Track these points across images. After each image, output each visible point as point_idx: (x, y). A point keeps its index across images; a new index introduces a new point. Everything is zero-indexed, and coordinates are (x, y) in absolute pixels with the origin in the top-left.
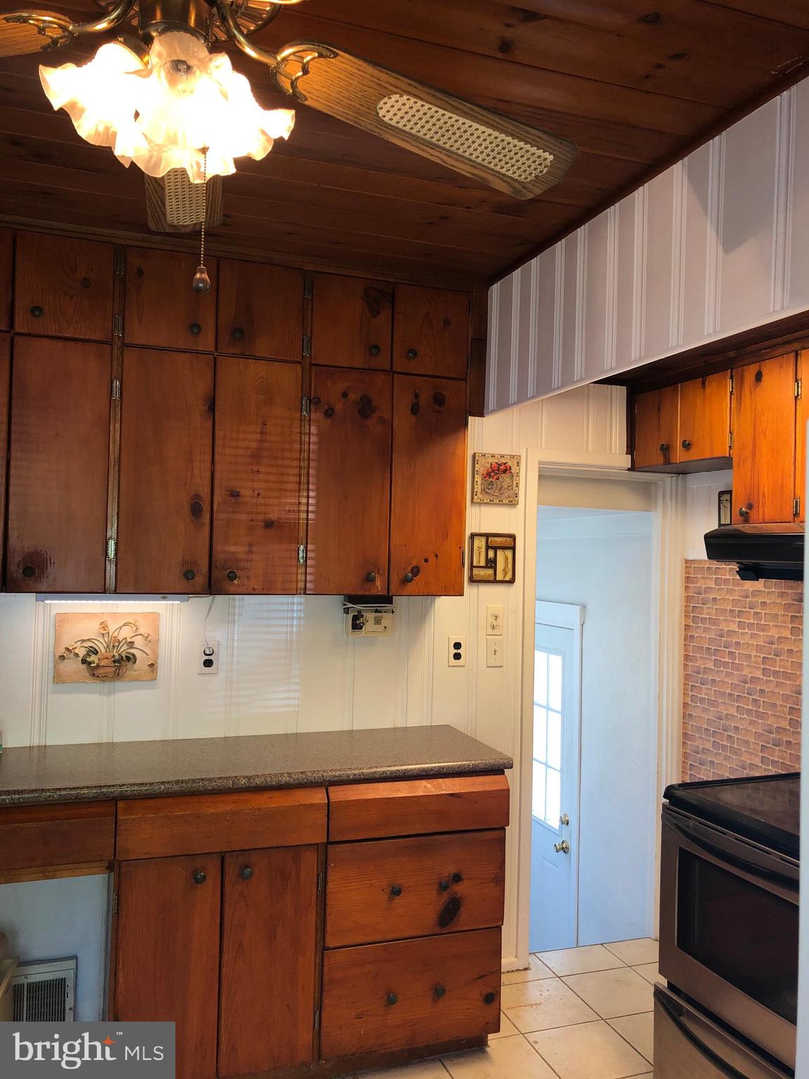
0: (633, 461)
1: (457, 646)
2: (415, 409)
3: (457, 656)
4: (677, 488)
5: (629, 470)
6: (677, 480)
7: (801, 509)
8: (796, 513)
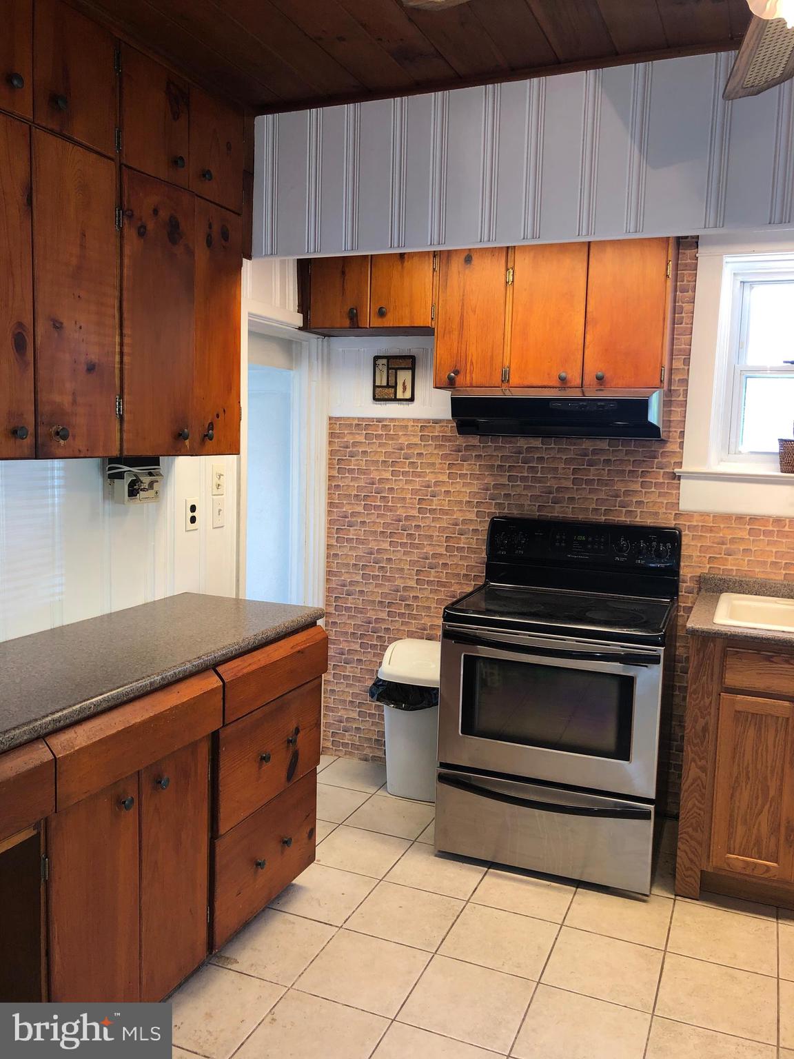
0: (305, 320)
1: (193, 508)
2: (209, 243)
3: (193, 520)
4: (322, 350)
5: (300, 329)
6: (322, 341)
7: (511, 376)
8: (505, 379)
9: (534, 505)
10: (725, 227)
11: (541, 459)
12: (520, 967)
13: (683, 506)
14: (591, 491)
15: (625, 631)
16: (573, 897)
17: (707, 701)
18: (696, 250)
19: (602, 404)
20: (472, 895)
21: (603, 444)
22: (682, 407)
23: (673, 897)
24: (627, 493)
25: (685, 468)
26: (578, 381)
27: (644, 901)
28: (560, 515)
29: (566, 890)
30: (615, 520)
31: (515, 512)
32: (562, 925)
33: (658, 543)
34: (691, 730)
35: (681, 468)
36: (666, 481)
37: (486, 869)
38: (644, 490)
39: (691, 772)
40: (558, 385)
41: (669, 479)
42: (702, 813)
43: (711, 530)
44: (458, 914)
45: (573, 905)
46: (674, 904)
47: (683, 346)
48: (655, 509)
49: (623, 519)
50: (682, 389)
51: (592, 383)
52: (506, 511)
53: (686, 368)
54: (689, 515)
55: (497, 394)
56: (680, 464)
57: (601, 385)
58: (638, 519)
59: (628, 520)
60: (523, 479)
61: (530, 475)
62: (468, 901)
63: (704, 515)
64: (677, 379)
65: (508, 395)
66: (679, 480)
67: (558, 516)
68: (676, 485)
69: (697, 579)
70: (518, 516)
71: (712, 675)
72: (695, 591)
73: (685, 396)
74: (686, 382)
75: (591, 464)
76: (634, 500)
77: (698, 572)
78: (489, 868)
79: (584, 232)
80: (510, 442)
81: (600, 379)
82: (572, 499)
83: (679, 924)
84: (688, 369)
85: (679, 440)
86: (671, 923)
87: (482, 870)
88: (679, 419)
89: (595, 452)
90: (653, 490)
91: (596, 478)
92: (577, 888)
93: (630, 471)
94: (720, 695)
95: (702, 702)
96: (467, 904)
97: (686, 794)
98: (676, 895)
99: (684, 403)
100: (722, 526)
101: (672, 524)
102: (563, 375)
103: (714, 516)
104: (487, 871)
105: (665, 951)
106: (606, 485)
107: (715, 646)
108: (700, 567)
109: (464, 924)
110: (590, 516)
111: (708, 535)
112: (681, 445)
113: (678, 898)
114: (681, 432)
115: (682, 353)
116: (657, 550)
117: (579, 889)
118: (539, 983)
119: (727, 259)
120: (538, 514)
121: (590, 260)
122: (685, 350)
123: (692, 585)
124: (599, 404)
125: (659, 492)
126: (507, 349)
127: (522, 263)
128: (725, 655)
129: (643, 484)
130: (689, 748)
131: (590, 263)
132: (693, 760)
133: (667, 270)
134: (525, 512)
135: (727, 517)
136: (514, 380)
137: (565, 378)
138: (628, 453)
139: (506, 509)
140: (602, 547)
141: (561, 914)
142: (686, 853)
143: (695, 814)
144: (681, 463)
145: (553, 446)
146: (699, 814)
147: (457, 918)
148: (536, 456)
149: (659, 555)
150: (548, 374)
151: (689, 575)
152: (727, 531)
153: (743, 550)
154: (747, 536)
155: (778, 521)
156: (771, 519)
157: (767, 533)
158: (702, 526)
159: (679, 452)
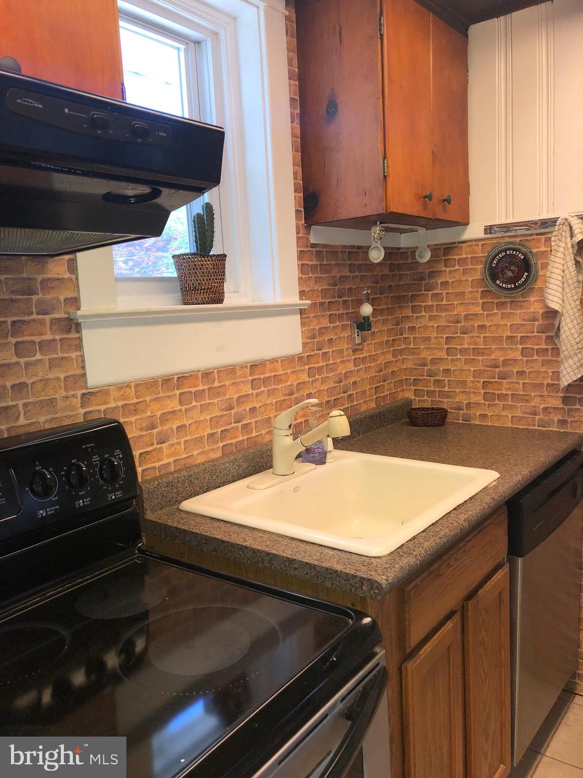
13: (96, 377)
25: (86, 308)
33: (101, 456)
35: (79, 308)
54: (103, 392)
56: (76, 302)
63: (122, 387)
66: (79, 331)
68: (75, 342)
76: (8, 385)
100: (147, 399)
101: (79, 414)
103: (136, 386)
135: (151, 384)
144: (78, 299)
152: (155, 406)
153: (178, 428)
154: (179, 407)
155: (207, 375)
156: (200, 374)
157: (198, 395)
158: (123, 406)
159: (71, 279)
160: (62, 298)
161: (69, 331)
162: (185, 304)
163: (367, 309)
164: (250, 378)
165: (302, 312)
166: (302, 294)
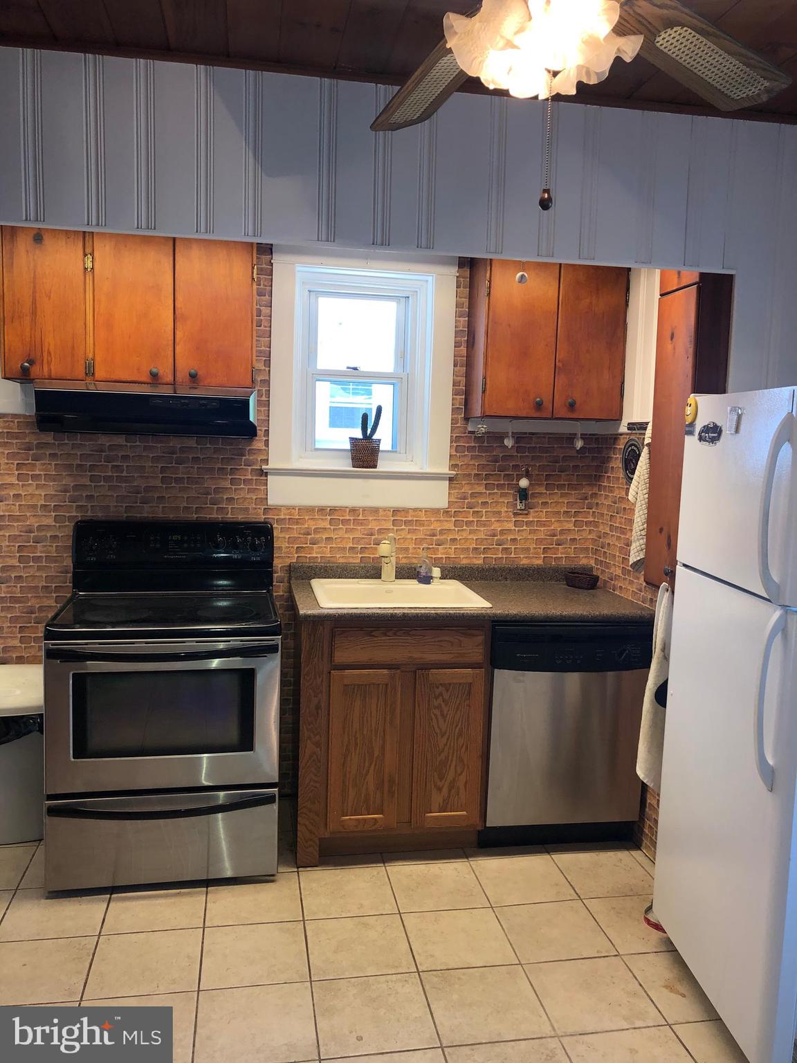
7: (96, 370)
8: (90, 371)
9: (121, 506)
10: (336, 241)
11: (125, 458)
12: (175, 983)
13: (272, 501)
14: (181, 489)
15: (243, 626)
16: (206, 897)
17: (319, 680)
18: (270, 256)
19: (186, 401)
20: (102, 927)
21: (191, 442)
22: (265, 407)
23: (296, 870)
24: (217, 490)
25: (272, 465)
26: (170, 378)
27: (272, 881)
28: (150, 516)
29: (197, 893)
30: (206, 518)
31: (100, 515)
32: (204, 928)
33: (253, 538)
34: (306, 710)
35: (267, 465)
36: (254, 478)
37: (109, 896)
38: (233, 487)
39: (308, 749)
40: (149, 381)
41: (257, 475)
42: (318, 785)
43: (297, 522)
44: (92, 951)
45: (208, 905)
46: (298, 876)
47: (263, 348)
48: (246, 505)
49: (215, 516)
50: (264, 389)
51: (184, 381)
52: (89, 514)
53: (267, 369)
54: (277, 509)
55: (80, 388)
56: (266, 461)
57: (194, 383)
58: (229, 516)
59: (220, 516)
60: (107, 479)
61: (115, 475)
62: (99, 935)
63: (290, 508)
64: (259, 380)
65: (92, 389)
66: (266, 476)
67: (148, 517)
68: (263, 481)
69: (287, 568)
70: (103, 518)
71: (322, 655)
72: (286, 579)
73: (267, 396)
74: (267, 383)
75: (179, 462)
76: (225, 497)
77: (288, 562)
78: (111, 894)
79: (203, 230)
80: (90, 440)
81: (193, 377)
82: (161, 498)
83: (308, 893)
84: (269, 371)
85: (264, 439)
86: (301, 894)
87: (106, 898)
88: (263, 418)
89: (182, 450)
90: (242, 486)
91: (185, 476)
92: (207, 887)
93: (219, 469)
94: (330, 673)
95: (315, 683)
96: (99, 938)
97: (304, 771)
98: (298, 868)
99: (267, 402)
100: (307, 518)
101: (262, 518)
102: (155, 370)
103: (299, 509)
104: (110, 898)
105: (304, 920)
106: (197, 483)
107: (324, 629)
108: (289, 557)
109: (103, 960)
110: (182, 515)
111: (295, 527)
112: (267, 443)
113: (300, 869)
114: (266, 430)
115: (262, 354)
116: (253, 544)
117: (209, 888)
118: (199, 991)
119: (299, 268)
120: (126, 515)
121: (176, 255)
122: (264, 351)
123: (283, 575)
124: (183, 401)
125: (248, 489)
126: (90, 340)
127: (103, 250)
128: (333, 636)
129: (233, 481)
130: (305, 727)
131: (176, 258)
132: (309, 738)
133: (253, 273)
134: (112, 514)
135: (310, 510)
136: (100, 373)
137: (157, 374)
138: (216, 451)
139: (89, 511)
140: (199, 545)
141: (200, 917)
142: (306, 826)
143: (312, 788)
144: (268, 460)
145: (138, 443)
146: (316, 787)
147: (93, 956)
148: (120, 455)
149: (254, 548)
150: (138, 369)
151: (280, 566)
152: (311, 523)
153: (326, 538)
154: (329, 526)
155: (353, 511)
156: (348, 510)
157: (345, 522)
158: (289, 519)
159: (265, 450)
160: (259, 459)
161: (261, 476)
162: (354, 467)
163: (524, 483)
164: (392, 519)
165: (451, 479)
166: (453, 467)
